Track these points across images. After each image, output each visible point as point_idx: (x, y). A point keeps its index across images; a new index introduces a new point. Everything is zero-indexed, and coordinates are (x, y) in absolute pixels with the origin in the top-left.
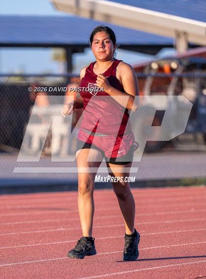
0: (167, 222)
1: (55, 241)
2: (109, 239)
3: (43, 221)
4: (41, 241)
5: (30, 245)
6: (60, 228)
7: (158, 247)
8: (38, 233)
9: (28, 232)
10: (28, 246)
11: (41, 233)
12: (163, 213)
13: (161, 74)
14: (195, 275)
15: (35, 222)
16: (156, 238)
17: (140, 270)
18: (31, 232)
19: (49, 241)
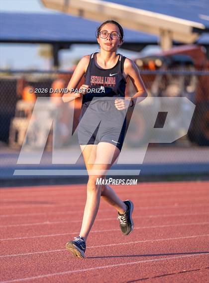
0: (151, 216)
1: (41, 234)
2: (94, 233)
3: (30, 215)
4: (28, 234)
5: (17, 238)
6: (46, 221)
7: (142, 241)
8: (24, 226)
9: (15, 226)
10: (15, 239)
11: (27, 227)
12: (147, 208)
13: (146, 72)
14: (179, 269)
15: (22, 215)
16: (140, 233)
17: (125, 264)
18: (18, 225)
19: (36, 235)
